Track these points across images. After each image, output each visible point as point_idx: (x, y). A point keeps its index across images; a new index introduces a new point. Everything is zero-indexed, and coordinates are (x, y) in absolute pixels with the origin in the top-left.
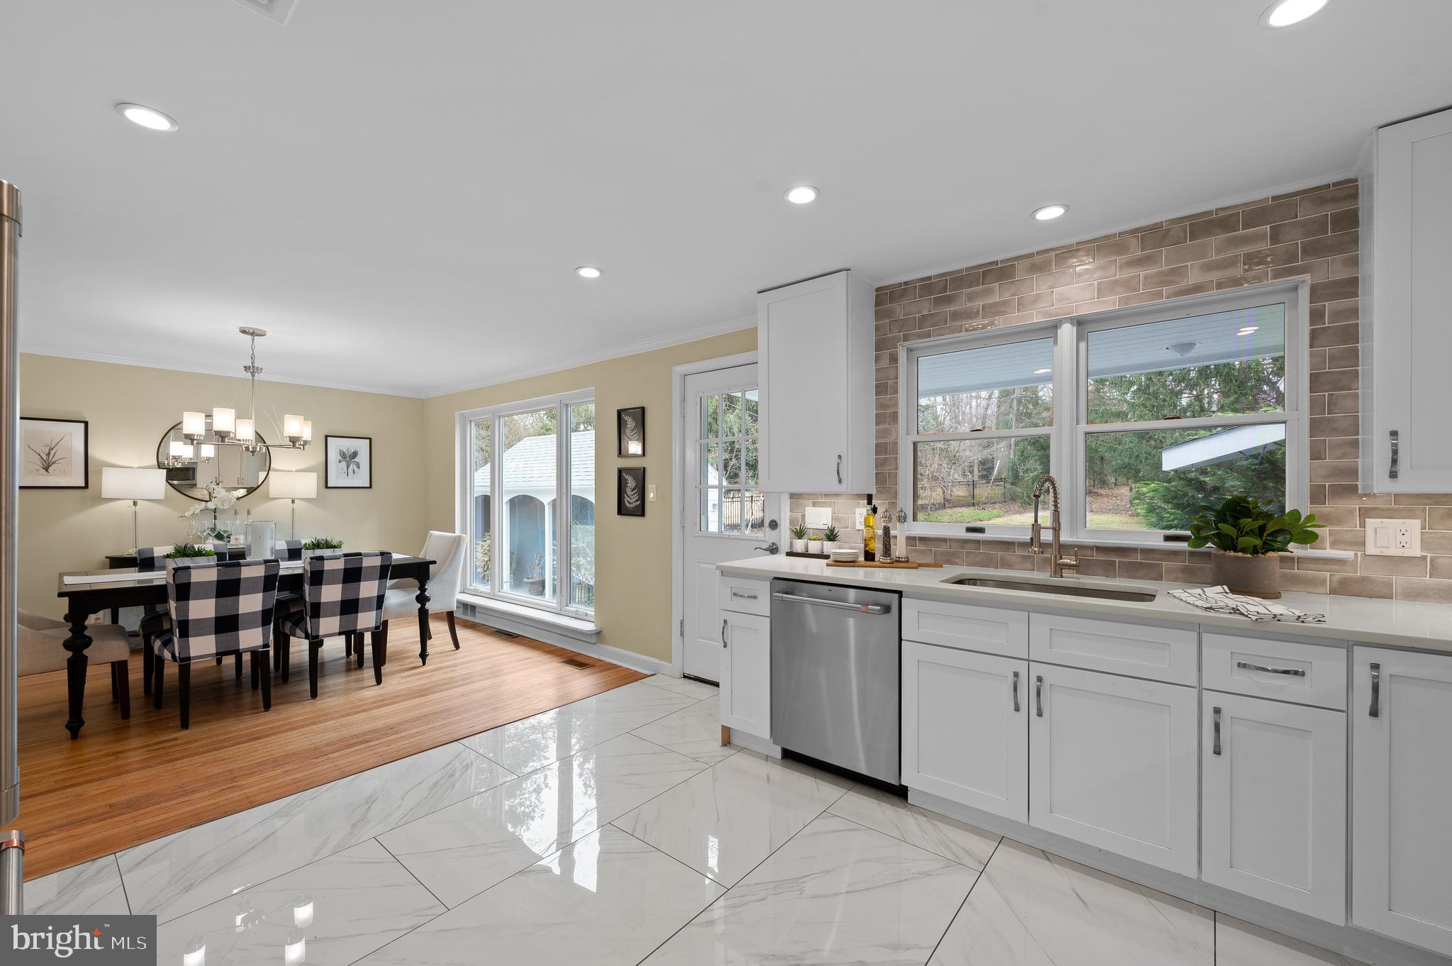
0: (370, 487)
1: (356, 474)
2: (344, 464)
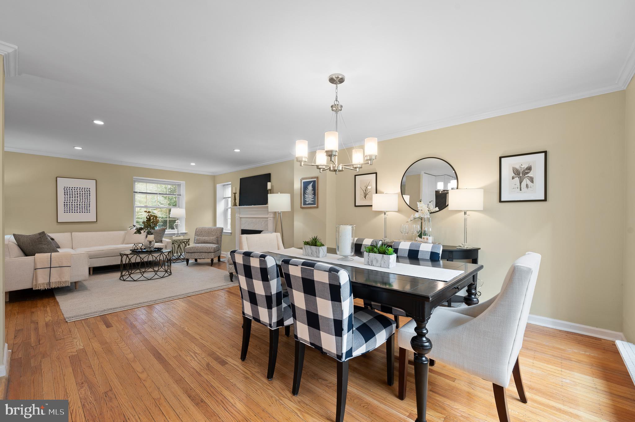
0: (545, 200)
1: (529, 188)
2: (517, 180)
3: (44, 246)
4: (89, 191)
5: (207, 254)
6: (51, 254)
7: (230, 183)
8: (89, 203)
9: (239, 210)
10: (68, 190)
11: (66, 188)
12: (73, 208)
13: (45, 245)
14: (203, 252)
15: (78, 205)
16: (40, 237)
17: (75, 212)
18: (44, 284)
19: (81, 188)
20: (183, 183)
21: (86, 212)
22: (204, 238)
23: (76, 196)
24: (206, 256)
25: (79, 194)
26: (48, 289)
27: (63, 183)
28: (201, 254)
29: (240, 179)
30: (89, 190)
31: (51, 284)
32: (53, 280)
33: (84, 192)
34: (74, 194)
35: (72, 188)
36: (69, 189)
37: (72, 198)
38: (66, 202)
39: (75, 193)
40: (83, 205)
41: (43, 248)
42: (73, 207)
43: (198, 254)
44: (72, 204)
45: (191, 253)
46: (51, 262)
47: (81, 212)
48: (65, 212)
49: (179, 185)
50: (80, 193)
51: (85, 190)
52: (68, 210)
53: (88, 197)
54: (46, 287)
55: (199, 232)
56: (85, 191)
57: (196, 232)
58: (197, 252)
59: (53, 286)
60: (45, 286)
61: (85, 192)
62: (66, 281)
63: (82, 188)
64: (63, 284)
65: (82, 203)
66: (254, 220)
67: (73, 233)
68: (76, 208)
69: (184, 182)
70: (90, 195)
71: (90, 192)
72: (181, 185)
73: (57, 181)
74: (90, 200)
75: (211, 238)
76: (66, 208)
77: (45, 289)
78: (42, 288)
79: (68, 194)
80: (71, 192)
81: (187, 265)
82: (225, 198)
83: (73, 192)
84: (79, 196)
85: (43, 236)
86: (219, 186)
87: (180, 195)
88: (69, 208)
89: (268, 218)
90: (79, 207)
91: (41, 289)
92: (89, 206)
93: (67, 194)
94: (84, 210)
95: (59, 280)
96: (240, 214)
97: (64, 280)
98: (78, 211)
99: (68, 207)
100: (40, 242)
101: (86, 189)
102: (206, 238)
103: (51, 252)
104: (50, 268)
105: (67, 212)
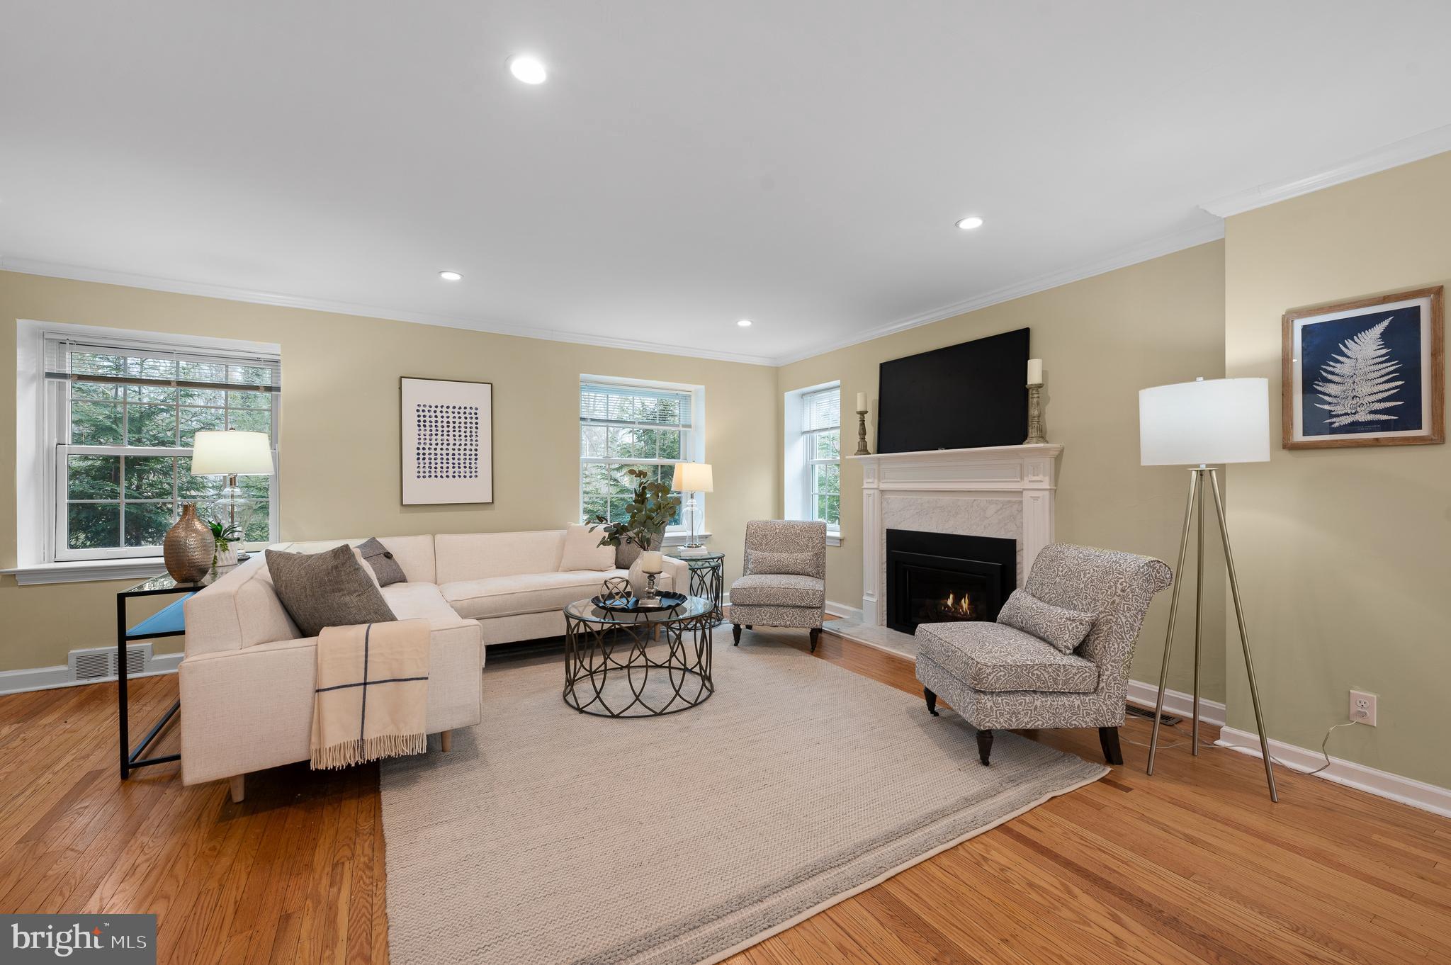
3: (347, 599)
4: (474, 416)
5: (798, 611)
6: (369, 627)
7: (838, 382)
8: (476, 450)
9: (875, 467)
10: (427, 413)
11: (421, 409)
12: (439, 466)
13: (350, 593)
14: (788, 606)
15: (450, 457)
16: (336, 567)
17: (442, 477)
18: (342, 747)
19: (457, 407)
20: (697, 389)
21: (468, 474)
22: (776, 556)
23: (446, 429)
24: (795, 618)
25: (451, 425)
26: (357, 763)
27: (415, 392)
28: (781, 610)
29: (881, 364)
30: (476, 414)
31: (367, 747)
32: (370, 734)
33: (463, 420)
34: (439, 424)
35: (436, 407)
36: (429, 411)
37: (436, 435)
38: (421, 447)
39: (442, 422)
40: (462, 457)
41: (345, 604)
42: (439, 461)
43: (772, 609)
44: (436, 454)
45: (748, 605)
46: (366, 662)
47: (457, 477)
48: (419, 477)
49: (687, 398)
50: (454, 422)
51: (465, 413)
52: (427, 470)
53: (474, 434)
54: (352, 759)
55: (757, 537)
56: (467, 415)
57: (749, 537)
58: (770, 605)
59: (373, 754)
60: (348, 756)
61: (466, 418)
62: (412, 738)
63: (460, 408)
64: (405, 749)
65: (459, 450)
66: (946, 499)
67: (438, 537)
68: (445, 465)
69: (703, 387)
70: (477, 428)
71: (477, 418)
72: (693, 398)
73: (400, 388)
74: (476, 441)
75: (800, 556)
76: (422, 465)
77: (349, 765)
78: (339, 763)
79: (428, 424)
80: (433, 419)
81: (736, 644)
82: (807, 432)
83: (439, 419)
84: (451, 429)
85: (343, 564)
86: (790, 397)
87: (690, 426)
88: (430, 465)
89: (1021, 492)
90: (451, 461)
91: (334, 767)
92: (476, 459)
93: (425, 426)
94: (462, 470)
95: (390, 730)
96: (879, 480)
97: (405, 732)
98: (450, 474)
99: (427, 461)
100: (337, 582)
101: (468, 411)
102: (785, 558)
103: (370, 621)
104: (365, 684)
105: (424, 477)
